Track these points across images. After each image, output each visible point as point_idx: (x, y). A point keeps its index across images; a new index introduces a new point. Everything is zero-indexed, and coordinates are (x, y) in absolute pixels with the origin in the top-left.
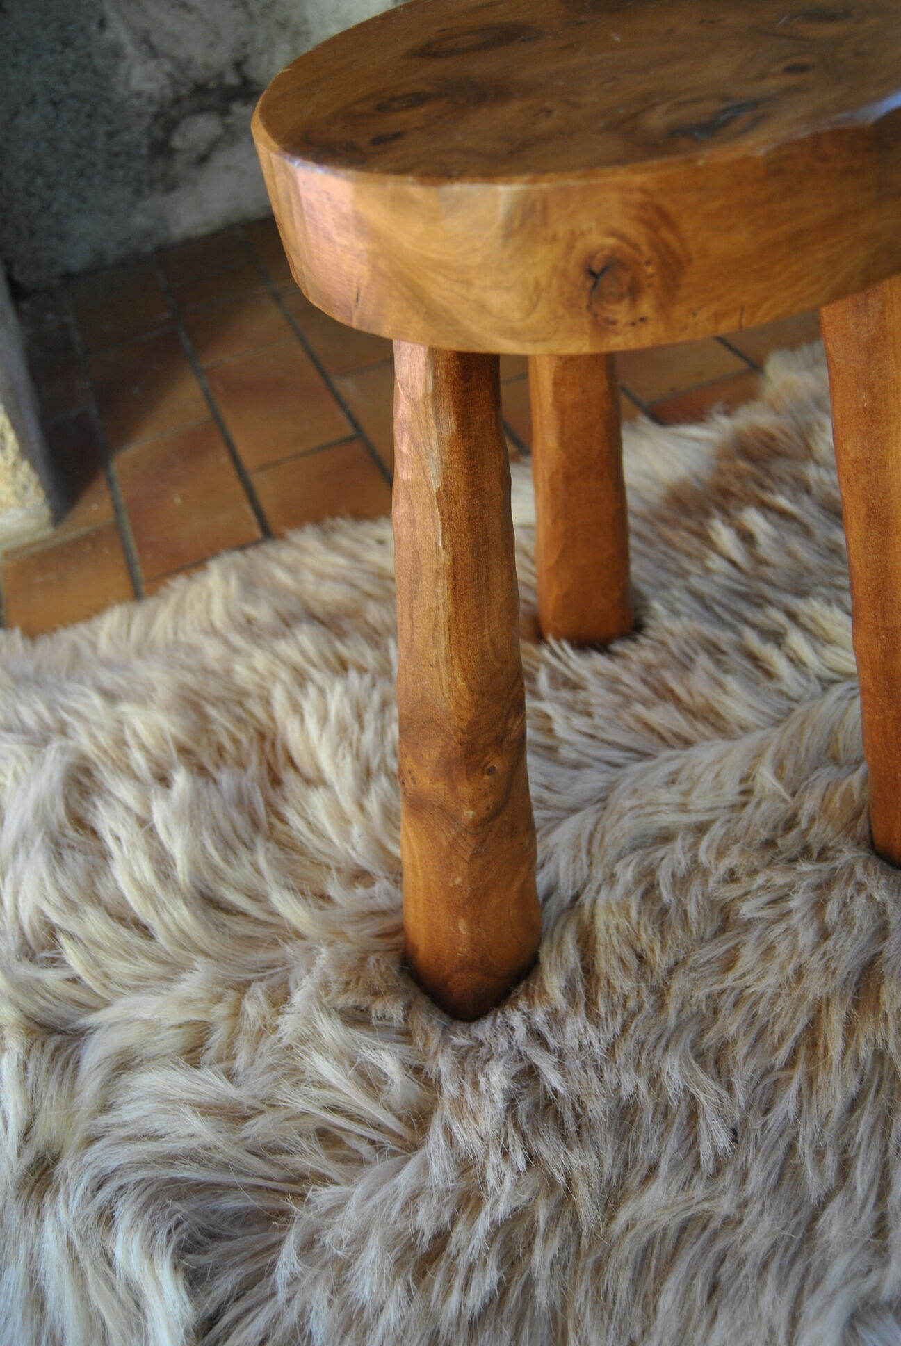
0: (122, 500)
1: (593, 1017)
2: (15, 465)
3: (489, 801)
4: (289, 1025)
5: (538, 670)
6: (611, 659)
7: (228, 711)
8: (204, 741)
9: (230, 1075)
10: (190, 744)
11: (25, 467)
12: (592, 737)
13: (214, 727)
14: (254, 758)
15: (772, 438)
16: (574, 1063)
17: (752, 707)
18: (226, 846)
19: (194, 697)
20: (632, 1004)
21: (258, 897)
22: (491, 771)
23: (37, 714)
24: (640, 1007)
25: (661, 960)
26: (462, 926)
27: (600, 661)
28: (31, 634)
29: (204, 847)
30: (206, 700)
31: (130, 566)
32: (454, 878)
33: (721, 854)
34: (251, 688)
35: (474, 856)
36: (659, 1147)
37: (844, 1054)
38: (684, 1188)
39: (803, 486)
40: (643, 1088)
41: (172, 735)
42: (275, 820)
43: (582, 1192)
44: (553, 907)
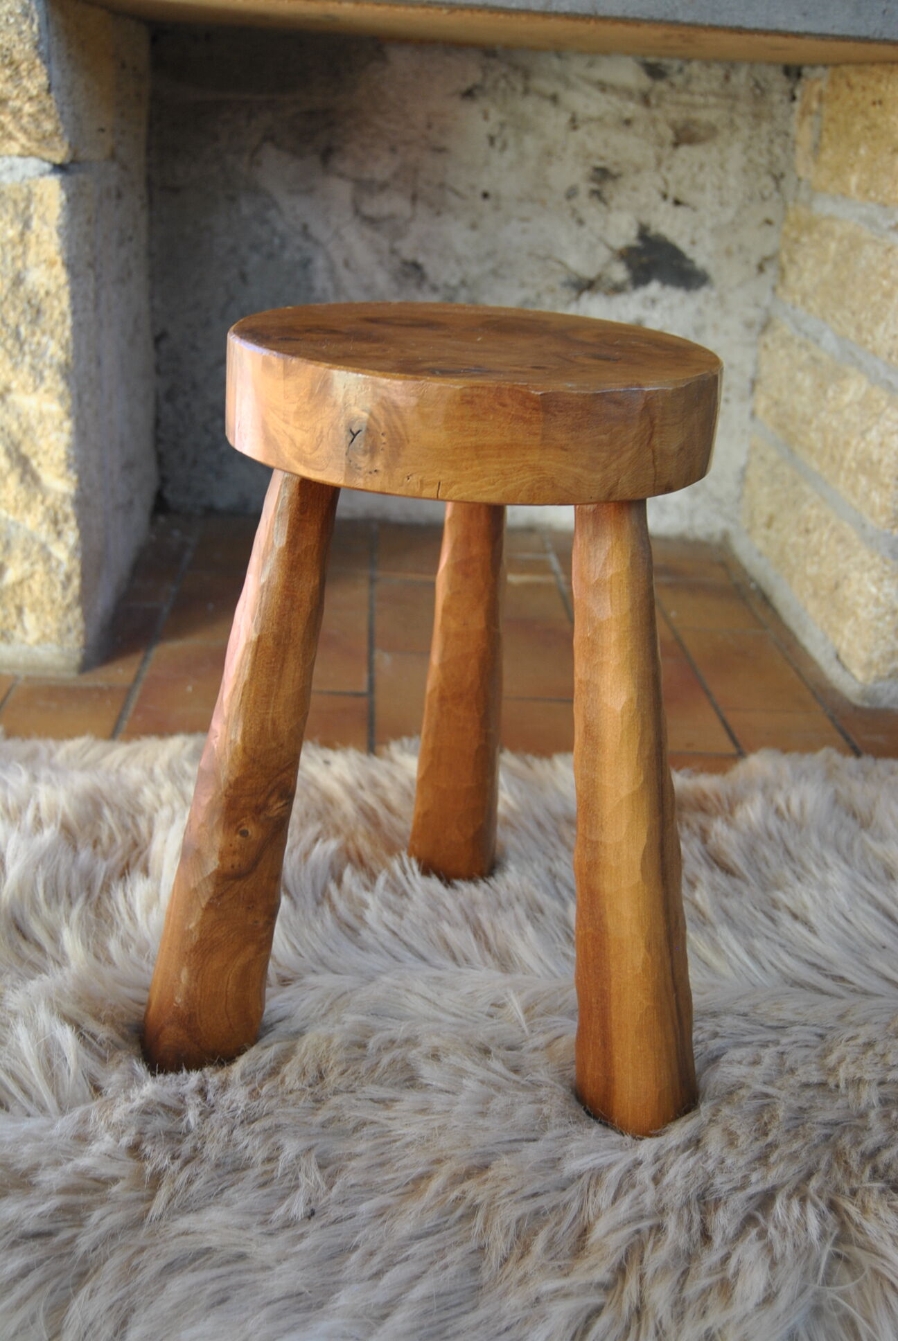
0: (145, 674)
1: (254, 1094)
2: (69, 607)
3: (237, 859)
4: (15, 1000)
5: (380, 872)
6: (446, 886)
7: (120, 818)
8: (88, 828)
11: (77, 612)
12: (394, 933)
13: (102, 824)
14: (119, 854)
15: (705, 796)
16: (218, 1116)
17: (540, 959)
18: (53, 893)
19: (99, 798)
21: (55, 937)
22: (244, 834)
25: (332, 1078)
26: (184, 974)
27: (435, 884)
29: (35, 881)
30: (108, 803)
31: (120, 717)
32: (190, 923)
34: (148, 809)
35: (210, 905)
36: (244, 1196)
37: (437, 1194)
38: (244, 1228)
39: (704, 835)
40: (260, 1155)
41: (64, 815)
42: (105, 897)
43: (163, 1195)
44: (281, 1028)
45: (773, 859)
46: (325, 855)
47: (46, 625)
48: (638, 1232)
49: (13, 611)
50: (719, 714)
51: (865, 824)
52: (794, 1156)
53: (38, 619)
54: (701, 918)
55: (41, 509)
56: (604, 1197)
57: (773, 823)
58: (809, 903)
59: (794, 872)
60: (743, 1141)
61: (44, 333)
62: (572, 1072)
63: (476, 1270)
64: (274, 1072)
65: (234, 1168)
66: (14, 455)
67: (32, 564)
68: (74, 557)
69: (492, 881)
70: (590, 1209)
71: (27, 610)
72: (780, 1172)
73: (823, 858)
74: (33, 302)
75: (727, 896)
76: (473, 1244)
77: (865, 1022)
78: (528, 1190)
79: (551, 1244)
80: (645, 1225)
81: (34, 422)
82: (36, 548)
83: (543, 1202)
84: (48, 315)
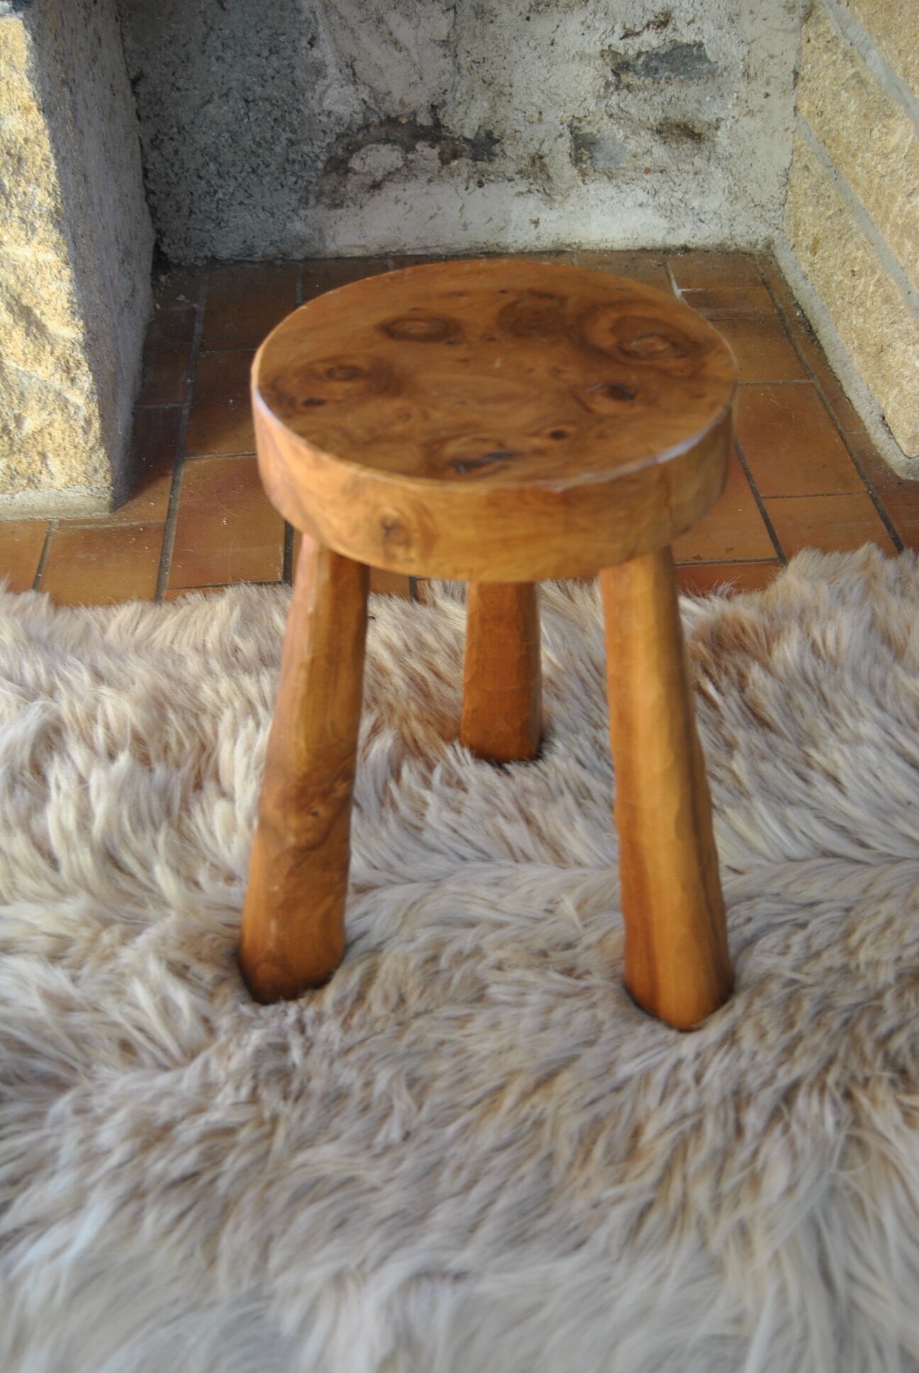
0: (177, 506)
1: (346, 1026)
2: (92, 450)
3: (309, 836)
4: (128, 955)
5: (436, 761)
7: (184, 719)
8: (157, 735)
9: (74, 979)
10: (144, 735)
11: (101, 453)
12: (455, 831)
13: (168, 728)
14: (190, 762)
16: (317, 1051)
18: (138, 822)
19: (162, 700)
20: (378, 1026)
21: (146, 866)
22: (315, 814)
23: (36, 672)
24: (382, 1031)
25: (414, 1003)
26: (273, 925)
27: (488, 773)
28: (57, 603)
29: (120, 817)
30: (171, 704)
31: (162, 566)
32: (274, 885)
33: (500, 946)
34: (210, 707)
35: (291, 873)
36: (349, 1125)
37: (511, 1110)
38: (352, 1155)
39: (741, 683)
40: (358, 1084)
41: (132, 724)
42: (184, 815)
43: (281, 1133)
44: (361, 945)
45: (807, 707)
46: (383, 751)
47: (71, 468)
48: (682, 1133)
49: (37, 458)
50: (760, 505)
51: (899, 653)
52: (815, 1049)
53: (62, 463)
54: (737, 785)
55: (52, 359)
56: (652, 1098)
57: (809, 663)
58: (840, 761)
59: (827, 720)
60: (772, 1036)
61: (28, 182)
62: (621, 968)
63: (547, 1176)
64: (361, 997)
65: (337, 1097)
66: (16, 308)
67: (50, 414)
68: (91, 401)
69: (541, 764)
70: (641, 1112)
71: (50, 455)
72: (804, 1066)
73: (856, 703)
74: (12, 151)
75: (763, 758)
76: (543, 1153)
77: (886, 896)
78: (588, 1099)
79: (609, 1149)
80: (688, 1124)
81: (31, 274)
82: (51, 396)
83: (601, 1107)
84: (29, 164)
